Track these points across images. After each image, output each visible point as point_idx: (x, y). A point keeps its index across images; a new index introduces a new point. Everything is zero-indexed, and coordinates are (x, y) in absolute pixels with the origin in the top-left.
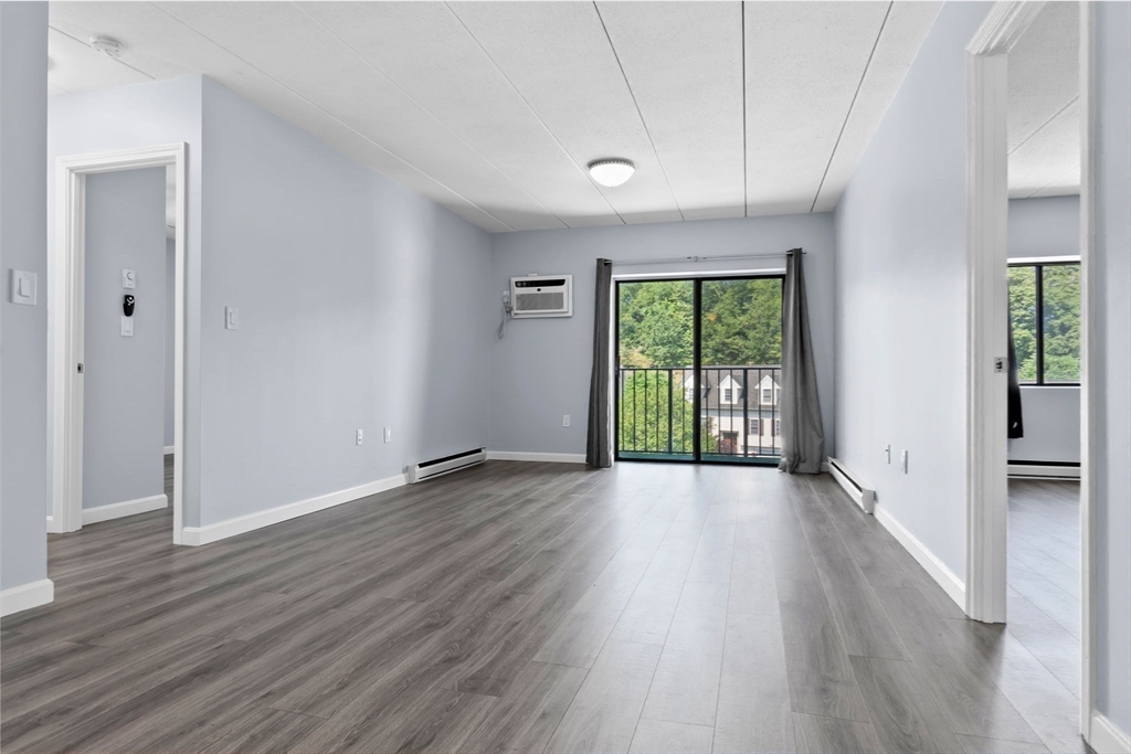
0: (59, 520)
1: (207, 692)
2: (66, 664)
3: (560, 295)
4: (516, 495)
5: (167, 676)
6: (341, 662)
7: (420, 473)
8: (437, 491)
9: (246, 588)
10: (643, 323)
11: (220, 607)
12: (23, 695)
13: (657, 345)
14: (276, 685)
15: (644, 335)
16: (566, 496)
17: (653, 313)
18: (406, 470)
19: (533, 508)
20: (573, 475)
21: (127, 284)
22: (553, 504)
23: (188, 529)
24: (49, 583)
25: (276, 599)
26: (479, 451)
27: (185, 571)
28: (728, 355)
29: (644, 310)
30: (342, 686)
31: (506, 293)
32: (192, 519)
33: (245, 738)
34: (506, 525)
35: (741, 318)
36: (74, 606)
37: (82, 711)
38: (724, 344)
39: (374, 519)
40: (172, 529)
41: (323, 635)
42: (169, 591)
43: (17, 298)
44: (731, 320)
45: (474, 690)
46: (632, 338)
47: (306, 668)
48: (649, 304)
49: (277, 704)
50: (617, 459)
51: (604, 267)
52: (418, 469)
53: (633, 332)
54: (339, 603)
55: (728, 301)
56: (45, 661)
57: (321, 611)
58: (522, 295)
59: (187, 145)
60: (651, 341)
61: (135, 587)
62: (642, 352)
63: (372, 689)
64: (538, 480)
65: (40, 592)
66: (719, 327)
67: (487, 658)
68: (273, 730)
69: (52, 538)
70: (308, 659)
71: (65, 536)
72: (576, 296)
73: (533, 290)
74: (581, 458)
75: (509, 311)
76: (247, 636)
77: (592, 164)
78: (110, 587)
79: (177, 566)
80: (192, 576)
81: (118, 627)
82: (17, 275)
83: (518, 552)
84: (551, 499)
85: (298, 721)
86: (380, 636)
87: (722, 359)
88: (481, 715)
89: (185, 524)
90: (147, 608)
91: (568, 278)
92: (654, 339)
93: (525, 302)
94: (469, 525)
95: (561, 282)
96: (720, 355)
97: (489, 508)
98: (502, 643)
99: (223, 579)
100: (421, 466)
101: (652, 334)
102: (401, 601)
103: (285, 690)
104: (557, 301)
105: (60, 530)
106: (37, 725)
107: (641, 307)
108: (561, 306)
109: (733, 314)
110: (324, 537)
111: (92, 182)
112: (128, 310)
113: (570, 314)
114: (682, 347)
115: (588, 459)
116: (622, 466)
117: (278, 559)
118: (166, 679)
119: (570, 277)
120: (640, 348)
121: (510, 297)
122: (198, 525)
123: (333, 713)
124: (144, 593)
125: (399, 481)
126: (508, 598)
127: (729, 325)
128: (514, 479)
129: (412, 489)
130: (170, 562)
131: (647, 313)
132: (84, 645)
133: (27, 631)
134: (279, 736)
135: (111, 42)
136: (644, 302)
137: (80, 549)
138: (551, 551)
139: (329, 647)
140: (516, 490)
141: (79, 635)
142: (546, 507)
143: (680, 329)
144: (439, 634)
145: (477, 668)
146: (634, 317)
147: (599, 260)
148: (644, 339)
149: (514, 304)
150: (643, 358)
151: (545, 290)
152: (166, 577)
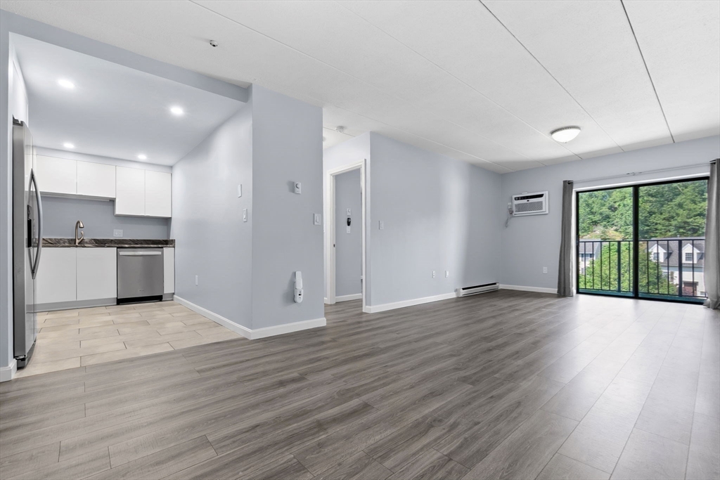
0: (328, 299)
1: (368, 361)
2: (329, 344)
3: (541, 203)
4: (510, 306)
5: (356, 354)
6: (413, 361)
7: (463, 293)
8: (469, 301)
9: (385, 330)
10: (616, 212)
11: (375, 335)
12: (317, 351)
13: (628, 225)
14: (389, 364)
15: (617, 220)
16: (538, 309)
17: (624, 205)
18: (456, 290)
19: (517, 313)
20: (547, 299)
21: (349, 214)
22: (529, 312)
23: (367, 307)
24: (325, 319)
25: (394, 335)
26: (495, 284)
27: (366, 321)
28: (689, 230)
29: (618, 204)
30: (412, 369)
31: (510, 204)
32: (368, 303)
33: (377, 378)
34: (499, 319)
35: (702, 204)
36: (332, 328)
37: (332, 359)
38: (685, 223)
39: (438, 311)
40: (362, 307)
41: (409, 351)
42: (360, 327)
43: (316, 223)
44: (692, 206)
45: (464, 381)
46: (609, 222)
47: (401, 360)
48: (621, 200)
49: (388, 370)
50: (578, 292)
51: (568, 185)
52: (462, 291)
53: (609, 218)
54: (417, 341)
55: (689, 193)
56: (323, 343)
57: (409, 342)
58: (519, 204)
59: (365, 160)
60: (623, 223)
61: (349, 325)
62: (616, 230)
63: (423, 372)
64: (526, 300)
65: (321, 322)
66: (681, 211)
67: (473, 371)
68: (386, 377)
69: (326, 305)
70: (401, 358)
71: (331, 305)
72: (551, 203)
73: (525, 201)
74: (555, 291)
75: (511, 212)
76: (382, 346)
77: (553, 132)
78: (342, 323)
79: (364, 319)
80: (367, 323)
81: (342, 337)
82: (316, 215)
83: (502, 332)
84: (529, 310)
85: (395, 377)
86: (431, 355)
87: (684, 233)
88: (464, 391)
89: (366, 305)
90: (352, 332)
91: (546, 193)
92: (625, 222)
93: (520, 208)
94: (481, 318)
95: (541, 196)
96: (681, 230)
97: (494, 311)
98: (482, 367)
99: (377, 326)
100: (464, 289)
101: (624, 219)
102: (441, 344)
103: (392, 366)
104: (540, 206)
105: (329, 303)
106: (320, 360)
107: (615, 202)
108: (541, 209)
109: (694, 202)
110: (416, 315)
111: (338, 178)
112: (349, 224)
113: (547, 212)
114: (648, 226)
115: (559, 291)
116: (581, 296)
117: (397, 322)
118: (356, 355)
119: (547, 192)
120: (615, 228)
121: (512, 206)
122: (370, 305)
123: (407, 377)
124: (352, 327)
125: (453, 295)
126: (491, 350)
127: (690, 210)
128: (512, 299)
129: (458, 299)
130: (361, 318)
131: (619, 205)
132: (334, 340)
133: (319, 333)
134: (387, 379)
135: (341, 128)
136: (618, 199)
137: (335, 310)
138: (520, 334)
139: (410, 355)
140: (510, 304)
141: (332, 337)
142: (525, 313)
143: (646, 214)
144: (454, 359)
145: (467, 374)
146: (609, 209)
147: (565, 182)
148: (617, 222)
149: (514, 209)
150: (617, 233)
151: (532, 200)
152: (359, 323)
